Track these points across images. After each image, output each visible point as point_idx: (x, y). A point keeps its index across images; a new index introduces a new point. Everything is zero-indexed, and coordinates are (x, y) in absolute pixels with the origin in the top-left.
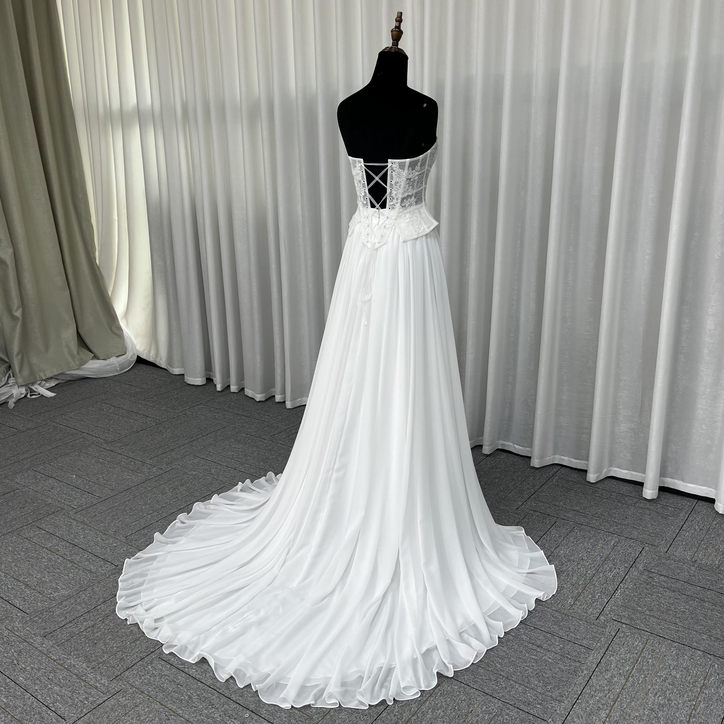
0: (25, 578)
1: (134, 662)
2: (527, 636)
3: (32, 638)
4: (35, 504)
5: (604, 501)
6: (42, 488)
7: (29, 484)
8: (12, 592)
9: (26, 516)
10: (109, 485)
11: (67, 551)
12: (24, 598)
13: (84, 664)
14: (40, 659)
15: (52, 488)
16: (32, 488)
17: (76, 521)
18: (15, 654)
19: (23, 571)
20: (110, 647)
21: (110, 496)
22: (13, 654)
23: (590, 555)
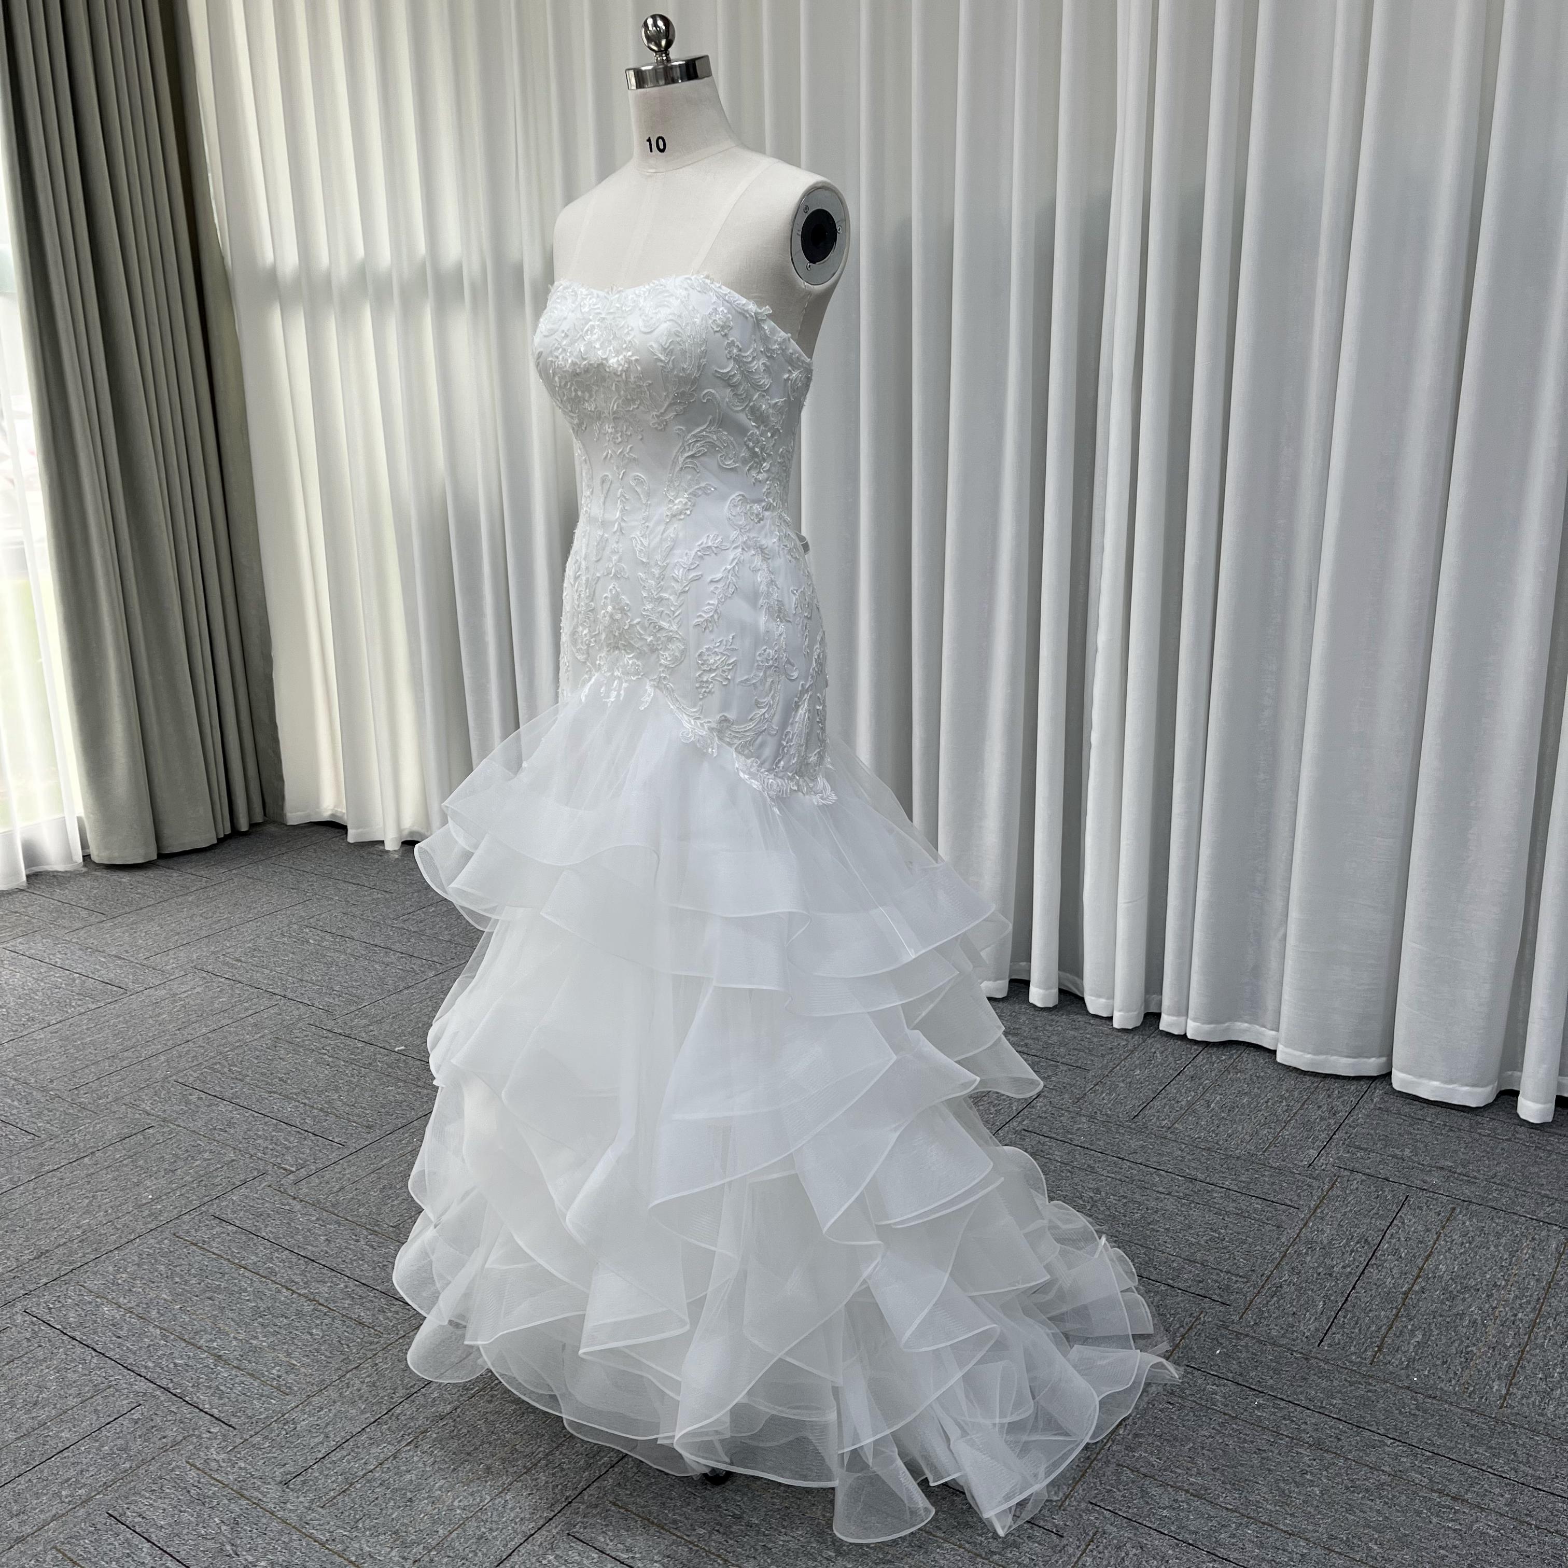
0: (212, 1341)
1: (512, 1545)
2: (1421, 1474)
3: (258, 1489)
4: (198, 1163)
5: (1505, 1145)
6: (206, 1125)
7: (175, 1115)
8: (187, 1374)
9: (183, 1191)
10: (359, 1115)
11: (295, 1274)
12: (217, 1388)
13: (393, 1553)
14: (286, 1540)
15: (230, 1124)
16: (182, 1124)
17: (301, 1201)
18: (224, 1528)
19: (202, 1323)
20: (445, 1508)
21: (366, 1143)
22: (220, 1528)
23: (1509, 1275)
